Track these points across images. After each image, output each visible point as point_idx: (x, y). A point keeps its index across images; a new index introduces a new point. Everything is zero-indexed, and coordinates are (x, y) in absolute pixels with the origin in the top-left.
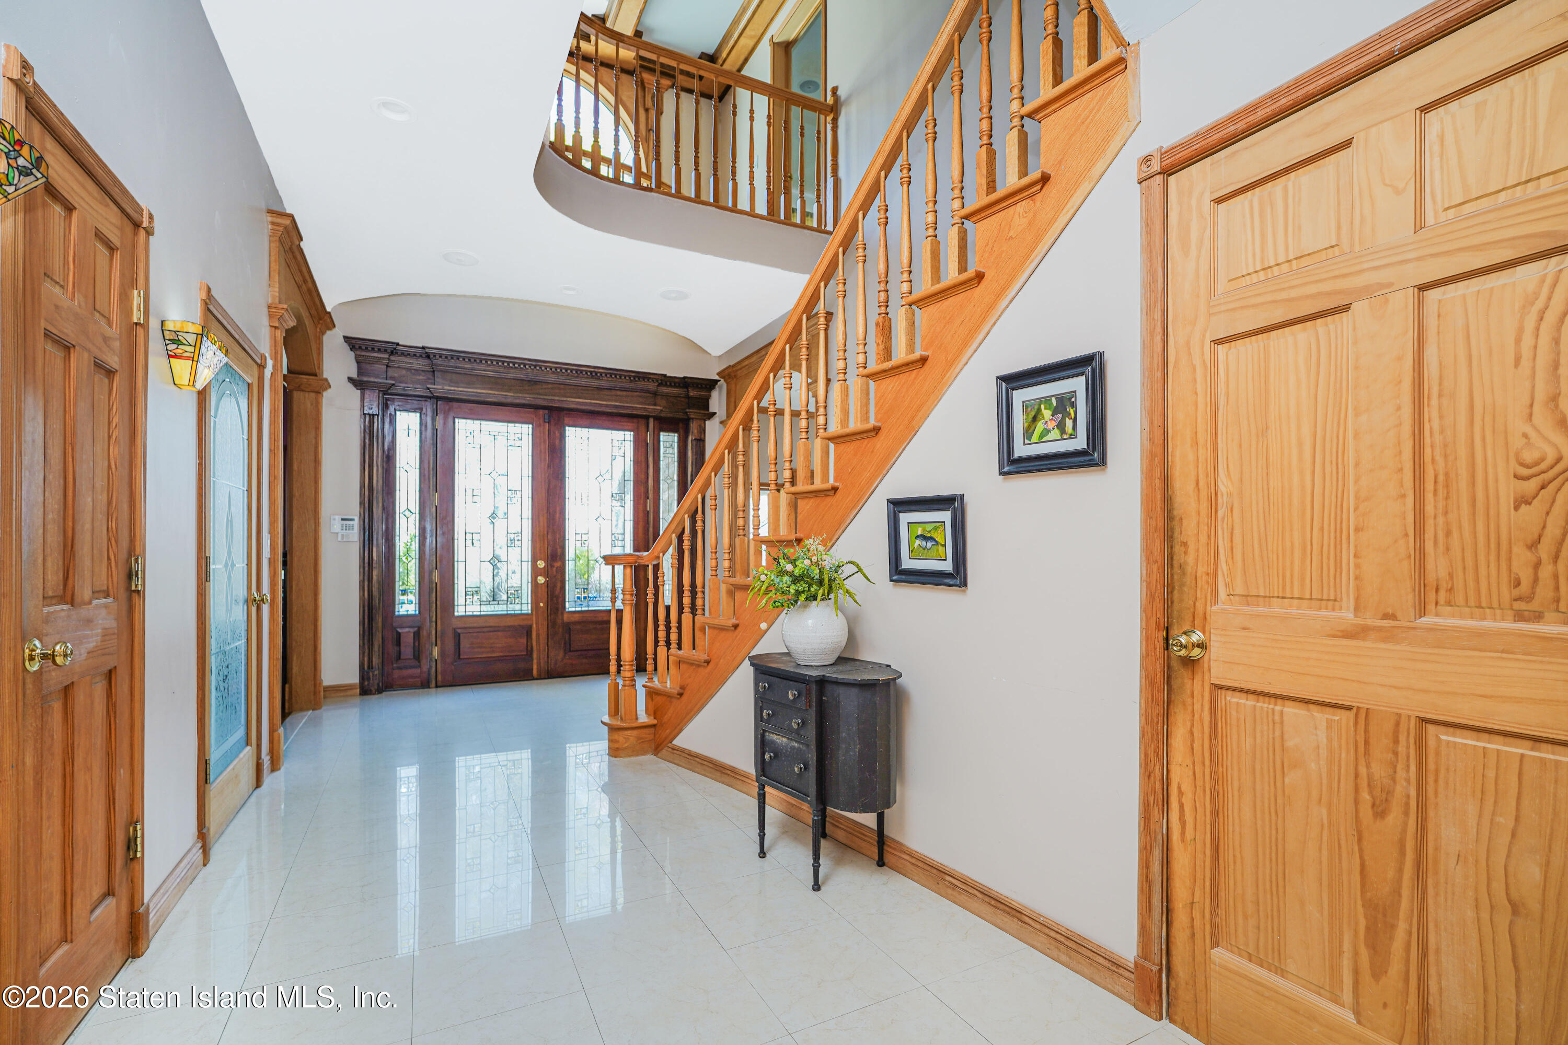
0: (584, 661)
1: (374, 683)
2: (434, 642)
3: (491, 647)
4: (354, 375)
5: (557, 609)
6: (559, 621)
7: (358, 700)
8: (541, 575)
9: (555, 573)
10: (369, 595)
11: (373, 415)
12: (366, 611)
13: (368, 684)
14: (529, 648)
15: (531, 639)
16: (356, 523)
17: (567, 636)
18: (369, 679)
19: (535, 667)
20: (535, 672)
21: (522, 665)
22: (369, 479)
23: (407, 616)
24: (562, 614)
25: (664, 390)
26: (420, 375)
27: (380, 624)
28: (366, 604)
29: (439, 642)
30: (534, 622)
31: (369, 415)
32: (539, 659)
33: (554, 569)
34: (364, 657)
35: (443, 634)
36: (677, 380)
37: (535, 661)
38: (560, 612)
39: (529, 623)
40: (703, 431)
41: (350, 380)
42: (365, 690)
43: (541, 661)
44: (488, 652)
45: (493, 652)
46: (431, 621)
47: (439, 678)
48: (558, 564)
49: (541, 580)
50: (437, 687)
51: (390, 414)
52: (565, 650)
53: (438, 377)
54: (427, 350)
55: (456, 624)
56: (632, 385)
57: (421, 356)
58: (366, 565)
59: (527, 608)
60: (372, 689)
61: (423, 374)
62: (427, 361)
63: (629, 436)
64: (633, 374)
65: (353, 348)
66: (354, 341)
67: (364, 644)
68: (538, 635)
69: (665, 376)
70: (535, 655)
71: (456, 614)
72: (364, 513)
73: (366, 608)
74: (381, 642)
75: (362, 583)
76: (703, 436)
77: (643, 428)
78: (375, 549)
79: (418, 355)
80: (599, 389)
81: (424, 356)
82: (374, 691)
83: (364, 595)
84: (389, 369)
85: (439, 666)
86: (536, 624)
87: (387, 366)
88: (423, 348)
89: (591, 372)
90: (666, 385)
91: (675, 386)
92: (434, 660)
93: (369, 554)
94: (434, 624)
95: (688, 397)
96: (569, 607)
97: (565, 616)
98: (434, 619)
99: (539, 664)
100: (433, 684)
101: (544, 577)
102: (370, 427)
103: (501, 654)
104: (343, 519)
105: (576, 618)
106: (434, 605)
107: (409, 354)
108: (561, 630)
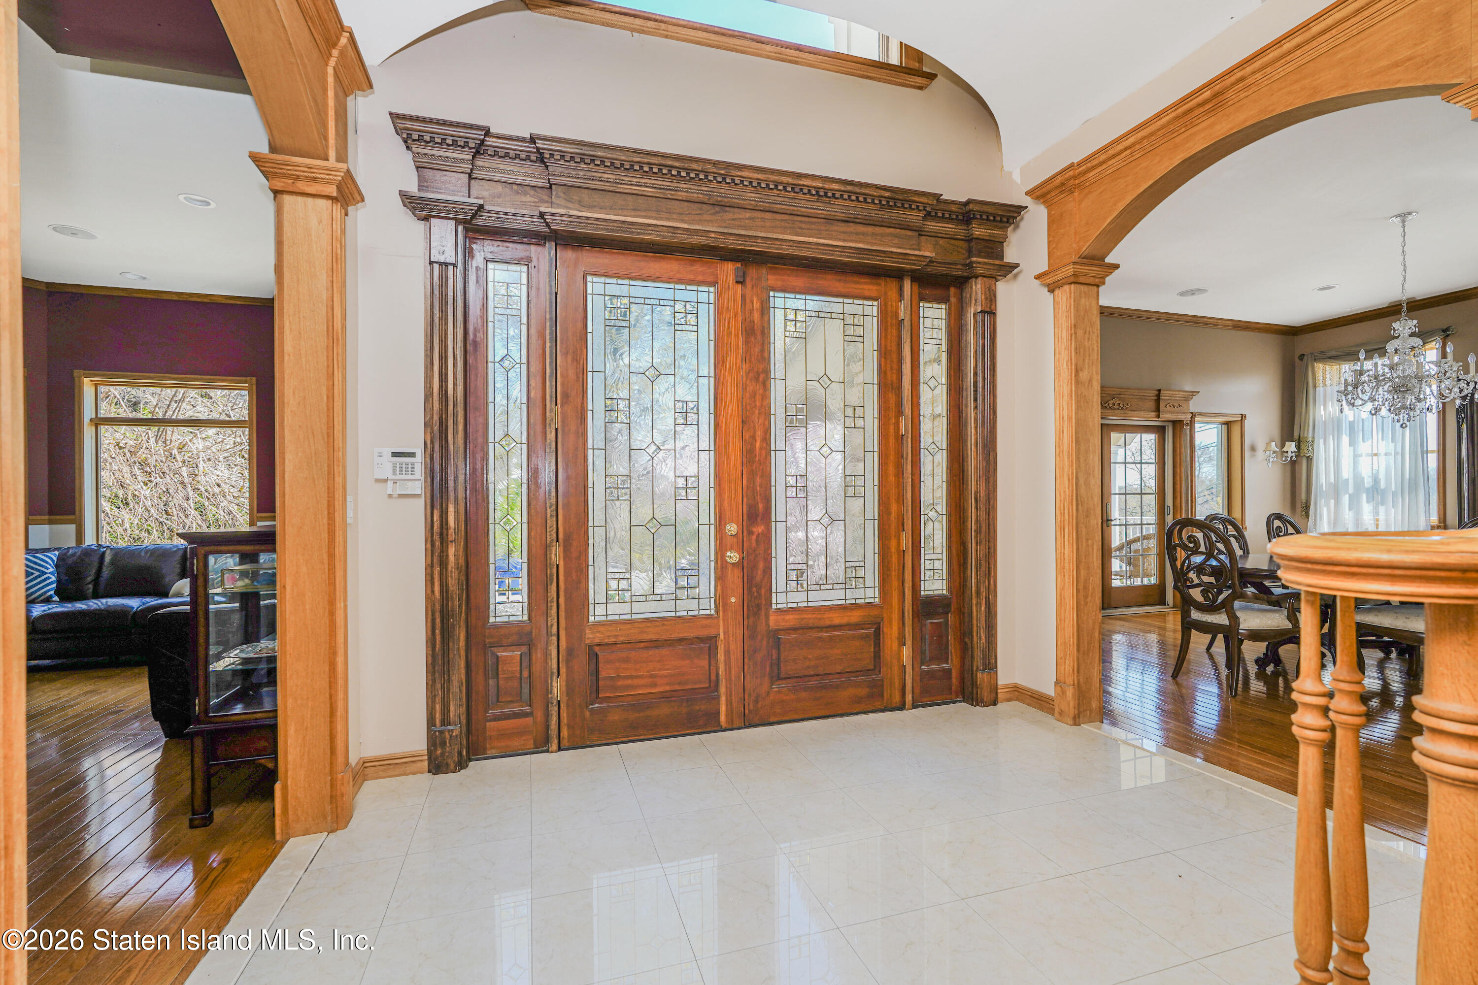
0: (803, 695)
1: (452, 751)
2: (555, 671)
3: (651, 676)
4: (412, 188)
5: (758, 606)
6: (761, 628)
7: (426, 779)
8: (731, 549)
9: (754, 544)
10: (441, 591)
11: (446, 264)
12: (438, 620)
13: (442, 754)
14: (713, 677)
15: (717, 661)
16: (419, 463)
17: (774, 652)
18: (443, 744)
19: (723, 709)
20: (723, 718)
21: (702, 707)
22: (441, 380)
23: (508, 625)
24: (767, 616)
25: (932, 226)
26: (526, 194)
27: (462, 643)
28: (438, 607)
29: (563, 670)
30: (721, 630)
31: (440, 264)
32: (729, 695)
33: (754, 537)
34: (434, 702)
35: (570, 652)
36: (954, 208)
37: (723, 699)
38: (763, 613)
39: (713, 632)
40: (991, 297)
41: (404, 196)
42: (437, 766)
43: (733, 697)
44: (646, 686)
45: (654, 685)
46: (549, 634)
47: (565, 732)
48: (759, 529)
49: (733, 556)
50: (560, 749)
51: (477, 268)
52: (772, 677)
53: (558, 197)
54: (540, 144)
55: (590, 637)
56: (884, 215)
57: (528, 158)
58: (437, 537)
59: (708, 608)
60: (449, 761)
61: (532, 192)
62: (538, 168)
63: (872, 308)
64: (887, 194)
65: (408, 141)
66: (409, 124)
67: (434, 681)
68: (727, 652)
69: (937, 197)
70: (722, 689)
71: (591, 619)
72: (432, 442)
73: (438, 615)
74: (463, 677)
75: (430, 567)
76: (993, 307)
77: (893, 294)
78: (451, 508)
79: (523, 156)
80: (829, 220)
81: (533, 158)
82: (452, 766)
83: (433, 592)
84: (472, 182)
85: (564, 714)
86: (725, 633)
87: (470, 177)
88: (533, 140)
89: (817, 189)
90: (935, 218)
91: (950, 220)
92: (555, 702)
93: (441, 516)
94: (554, 638)
95: (969, 240)
96: (779, 601)
97: (772, 618)
98: (554, 630)
99: (729, 703)
100: (554, 746)
101: (736, 551)
102: (440, 286)
103: (668, 688)
104: (395, 455)
105: (791, 620)
106: (555, 604)
107: (507, 155)
108: (765, 643)
